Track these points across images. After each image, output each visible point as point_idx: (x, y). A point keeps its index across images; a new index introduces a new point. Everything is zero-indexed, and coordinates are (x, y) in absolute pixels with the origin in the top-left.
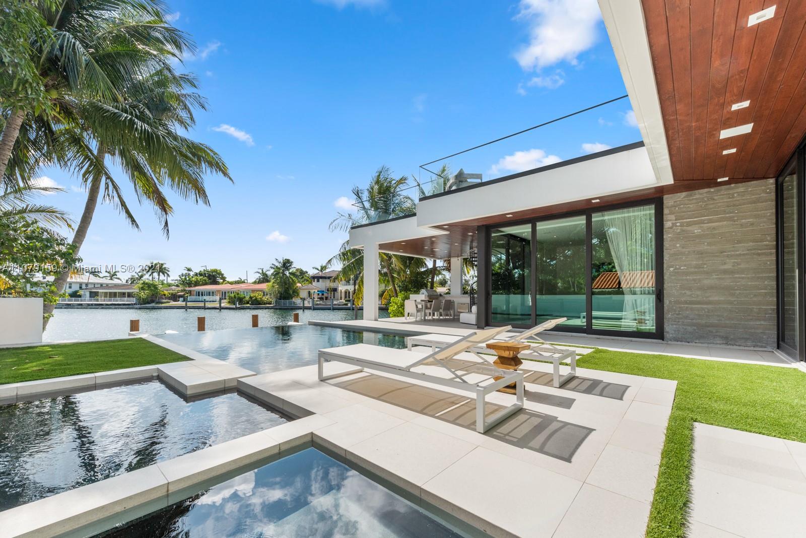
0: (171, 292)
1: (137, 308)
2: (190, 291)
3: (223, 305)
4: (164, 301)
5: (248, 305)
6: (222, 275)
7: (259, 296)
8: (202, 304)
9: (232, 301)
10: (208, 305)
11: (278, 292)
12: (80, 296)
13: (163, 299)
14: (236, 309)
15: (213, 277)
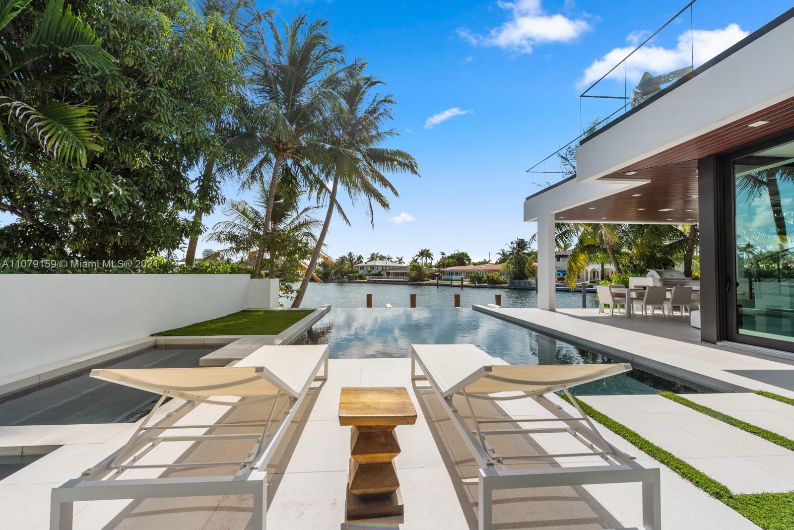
0: (431, 272)
1: (409, 285)
2: (444, 271)
3: (465, 283)
4: (426, 279)
5: (486, 284)
6: (468, 257)
7: (495, 275)
8: (449, 282)
9: (472, 281)
10: (455, 283)
11: (513, 272)
12: (382, 275)
13: (425, 277)
14: (475, 287)
15: (461, 259)
